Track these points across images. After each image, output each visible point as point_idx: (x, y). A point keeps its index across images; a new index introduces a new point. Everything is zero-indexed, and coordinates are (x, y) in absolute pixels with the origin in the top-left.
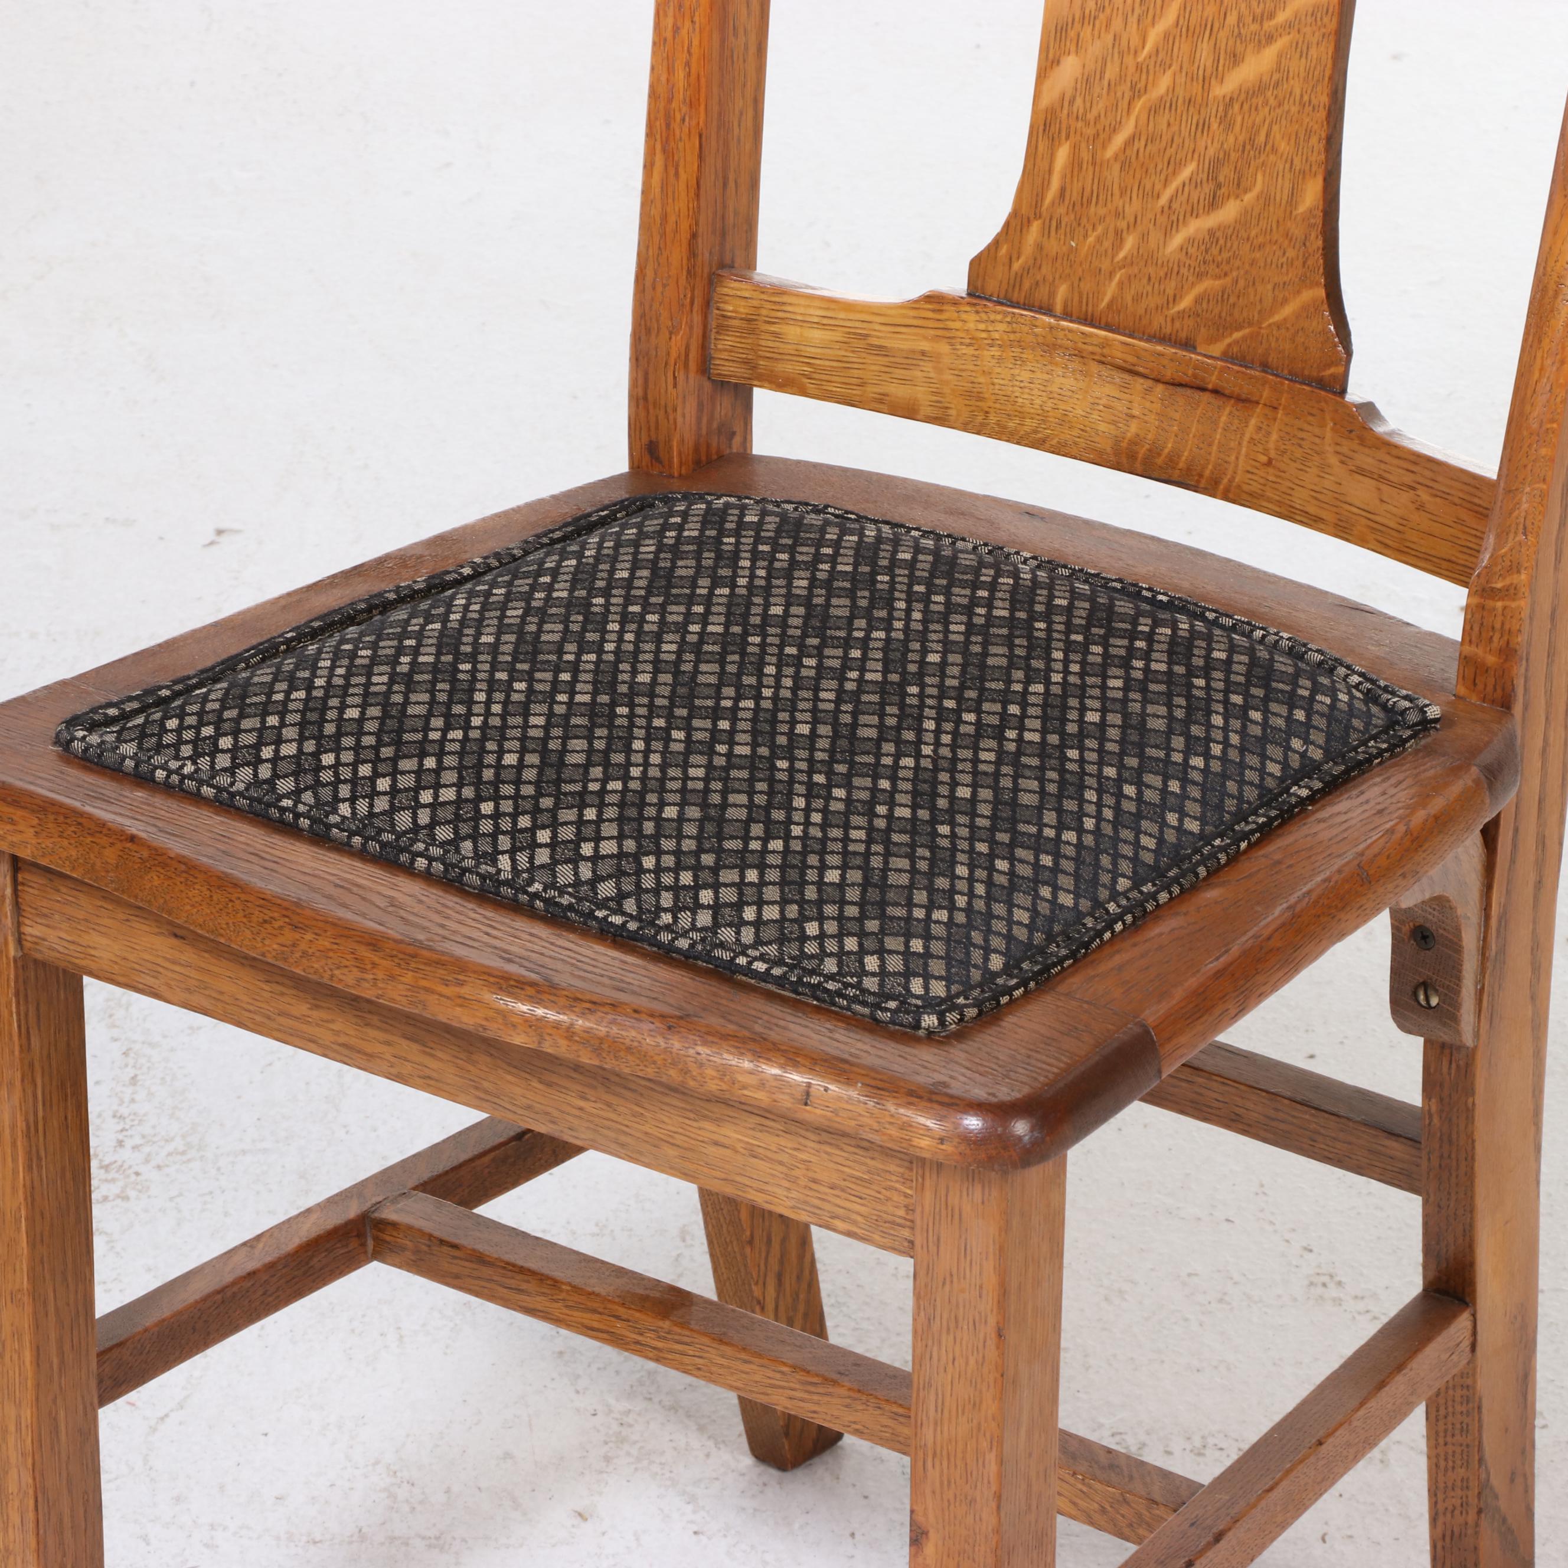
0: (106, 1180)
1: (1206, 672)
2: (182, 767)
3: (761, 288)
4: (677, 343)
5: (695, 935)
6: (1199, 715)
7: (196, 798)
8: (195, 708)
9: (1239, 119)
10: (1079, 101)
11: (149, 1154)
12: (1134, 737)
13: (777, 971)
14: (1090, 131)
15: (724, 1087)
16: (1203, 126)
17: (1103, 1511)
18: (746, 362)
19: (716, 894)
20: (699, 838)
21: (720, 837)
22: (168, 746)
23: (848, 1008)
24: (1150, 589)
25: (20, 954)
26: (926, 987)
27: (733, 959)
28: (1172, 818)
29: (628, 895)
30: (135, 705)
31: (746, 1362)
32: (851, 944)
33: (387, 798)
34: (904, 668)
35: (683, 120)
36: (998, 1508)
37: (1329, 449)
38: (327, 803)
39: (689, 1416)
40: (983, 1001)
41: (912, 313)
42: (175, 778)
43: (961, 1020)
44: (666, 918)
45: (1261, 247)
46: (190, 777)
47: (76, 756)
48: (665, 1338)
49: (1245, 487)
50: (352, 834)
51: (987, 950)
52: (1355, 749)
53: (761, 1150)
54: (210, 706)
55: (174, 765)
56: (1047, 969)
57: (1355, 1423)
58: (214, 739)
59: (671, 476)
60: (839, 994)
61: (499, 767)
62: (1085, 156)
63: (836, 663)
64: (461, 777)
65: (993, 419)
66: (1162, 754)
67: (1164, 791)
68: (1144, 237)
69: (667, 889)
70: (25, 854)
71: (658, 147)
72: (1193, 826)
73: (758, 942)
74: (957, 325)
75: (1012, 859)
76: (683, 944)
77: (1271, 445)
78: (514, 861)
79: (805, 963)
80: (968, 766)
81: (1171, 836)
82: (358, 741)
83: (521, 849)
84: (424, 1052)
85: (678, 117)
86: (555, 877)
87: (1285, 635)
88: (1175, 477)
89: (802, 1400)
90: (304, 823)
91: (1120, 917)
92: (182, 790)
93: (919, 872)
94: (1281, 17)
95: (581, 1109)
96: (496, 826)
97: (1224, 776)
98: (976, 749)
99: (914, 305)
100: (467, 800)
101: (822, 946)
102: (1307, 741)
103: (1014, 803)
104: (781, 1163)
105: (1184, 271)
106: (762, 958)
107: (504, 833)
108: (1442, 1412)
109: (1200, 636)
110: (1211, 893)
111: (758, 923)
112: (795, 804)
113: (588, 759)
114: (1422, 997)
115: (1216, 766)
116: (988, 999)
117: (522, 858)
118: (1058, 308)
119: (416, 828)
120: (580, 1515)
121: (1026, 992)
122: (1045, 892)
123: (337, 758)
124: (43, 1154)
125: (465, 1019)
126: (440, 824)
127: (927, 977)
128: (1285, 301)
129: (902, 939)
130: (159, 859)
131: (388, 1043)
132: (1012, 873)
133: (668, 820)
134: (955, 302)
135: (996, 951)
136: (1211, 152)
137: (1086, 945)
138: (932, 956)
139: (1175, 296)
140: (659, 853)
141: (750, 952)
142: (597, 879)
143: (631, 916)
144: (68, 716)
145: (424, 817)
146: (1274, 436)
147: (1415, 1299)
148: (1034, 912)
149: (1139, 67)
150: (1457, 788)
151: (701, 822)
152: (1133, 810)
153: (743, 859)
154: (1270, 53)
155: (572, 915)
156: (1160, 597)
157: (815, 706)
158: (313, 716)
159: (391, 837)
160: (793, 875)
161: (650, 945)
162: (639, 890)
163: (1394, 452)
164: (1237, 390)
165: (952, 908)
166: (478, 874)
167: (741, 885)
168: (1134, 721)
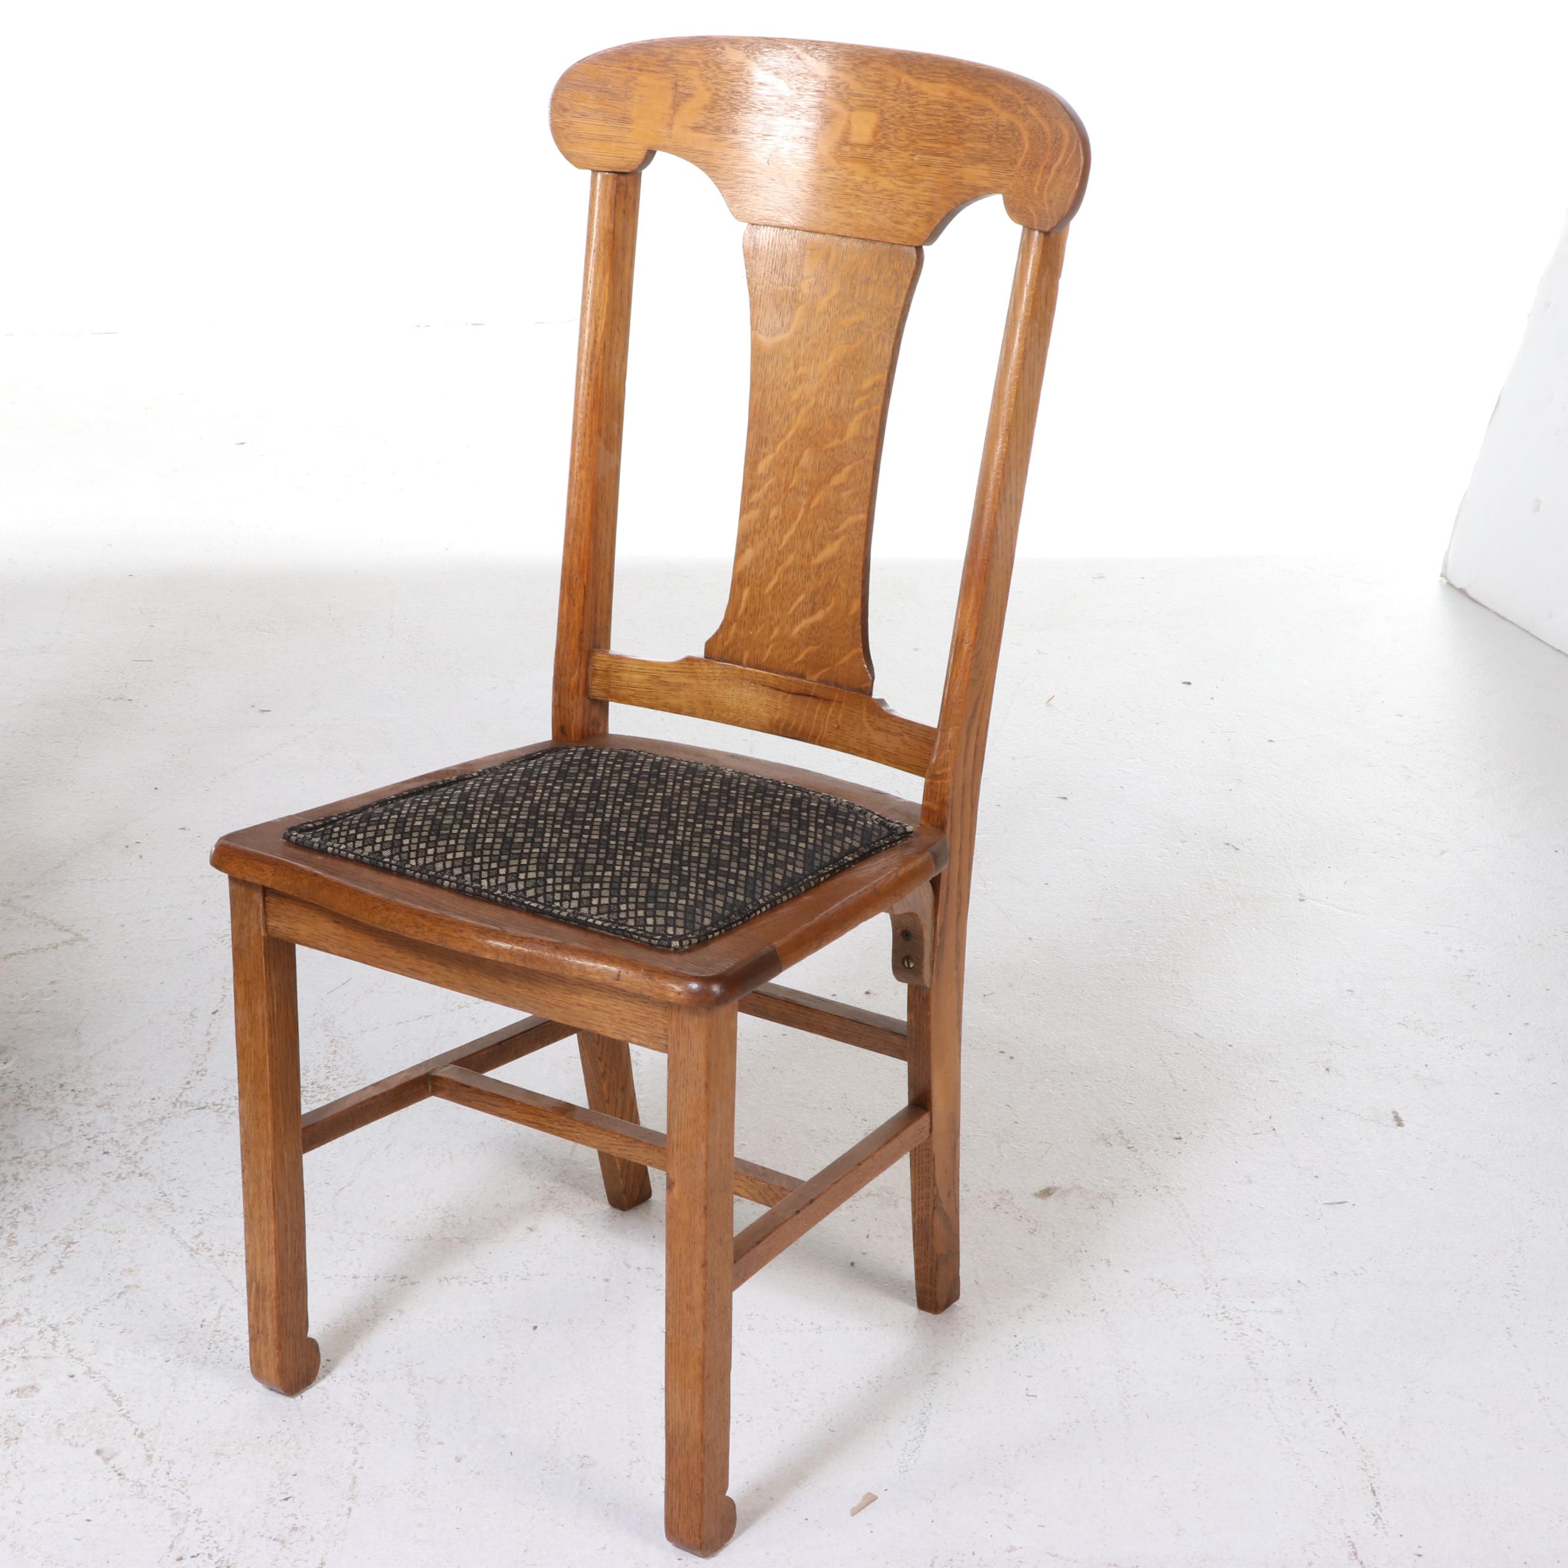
0: (321, 1093)
1: (808, 810)
2: (340, 846)
3: (613, 657)
4: (574, 679)
5: (569, 911)
6: (804, 827)
7: (346, 859)
8: (347, 823)
9: (824, 574)
10: (753, 569)
11: (340, 1082)
12: (773, 834)
13: (606, 925)
14: (758, 582)
15: (581, 974)
16: (808, 578)
17: (760, 1193)
18: (605, 690)
19: (580, 893)
20: (573, 871)
21: (583, 870)
22: (334, 838)
23: (639, 940)
24: (785, 783)
25: (266, 935)
26: (675, 931)
27: (587, 920)
28: (790, 867)
29: (540, 895)
30: (321, 823)
31: (599, 1133)
32: (641, 913)
33: (432, 857)
34: (671, 807)
35: (577, 579)
36: (706, 1169)
37: (865, 719)
38: (405, 860)
39: (581, 1189)
40: (700, 936)
41: (680, 666)
42: (337, 851)
43: (690, 944)
44: (558, 904)
45: (834, 631)
46: (343, 850)
47: (293, 843)
48: (563, 1125)
49: (828, 739)
50: (416, 872)
51: (703, 917)
52: (874, 843)
53: (599, 1007)
54: (353, 822)
55: (336, 845)
56: (730, 924)
57: (876, 1158)
58: (355, 835)
59: (571, 741)
60: (635, 933)
61: (483, 843)
62: (756, 593)
63: (640, 805)
64: (466, 848)
65: (715, 713)
66: (786, 841)
67: (787, 856)
68: (782, 628)
69: (558, 892)
70: (268, 884)
71: (566, 591)
72: (800, 871)
73: (599, 913)
74: (700, 671)
75: (716, 881)
76: (564, 914)
77: (839, 719)
78: (489, 882)
79: (620, 922)
80: (698, 845)
81: (789, 874)
82: (420, 834)
83: (492, 877)
84: (447, 970)
85: (575, 578)
86: (507, 888)
87: (845, 800)
88: (797, 736)
89: (625, 1150)
90: (394, 868)
91: (764, 905)
92: (340, 856)
93: (673, 885)
94: (842, 527)
95: (517, 992)
96: (481, 867)
97: (814, 851)
98: (702, 838)
99: (680, 663)
100: (468, 857)
101: (627, 914)
102: (852, 839)
103: (718, 859)
104: (607, 1012)
105: (800, 643)
106: (600, 919)
107: (484, 870)
108: (917, 1162)
109: (806, 797)
110: (807, 898)
111: (599, 905)
112: (618, 858)
113: (524, 840)
114: (906, 964)
115: (810, 847)
116: (703, 935)
117: (493, 881)
118: (745, 662)
119: (445, 869)
120: (530, 1229)
121: (720, 934)
122: (731, 894)
123: (410, 841)
124: (276, 1030)
125: (463, 948)
126: (456, 867)
127: (675, 927)
128: (845, 654)
129: (664, 911)
130: (327, 883)
131: (430, 967)
132: (716, 886)
133: (559, 864)
134: (698, 660)
135: (707, 917)
136: (811, 589)
137: (749, 916)
138: (678, 918)
139: (796, 655)
140: (554, 877)
141: (594, 917)
142: (526, 889)
143: (541, 903)
144: (290, 827)
145: (448, 865)
146: (840, 715)
147: (906, 1108)
148: (725, 902)
149: (780, 553)
150: (919, 861)
151: (575, 865)
152: (773, 863)
153: (593, 879)
154: (837, 544)
155: (514, 903)
156: (789, 786)
157: (629, 821)
158: (400, 825)
159: (433, 873)
160: (616, 885)
161: (549, 915)
162: (545, 893)
163: (893, 719)
164: (824, 695)
165: (687, 899)
166: (472, 887)
167: (591, 890)
168: (774, 828)
